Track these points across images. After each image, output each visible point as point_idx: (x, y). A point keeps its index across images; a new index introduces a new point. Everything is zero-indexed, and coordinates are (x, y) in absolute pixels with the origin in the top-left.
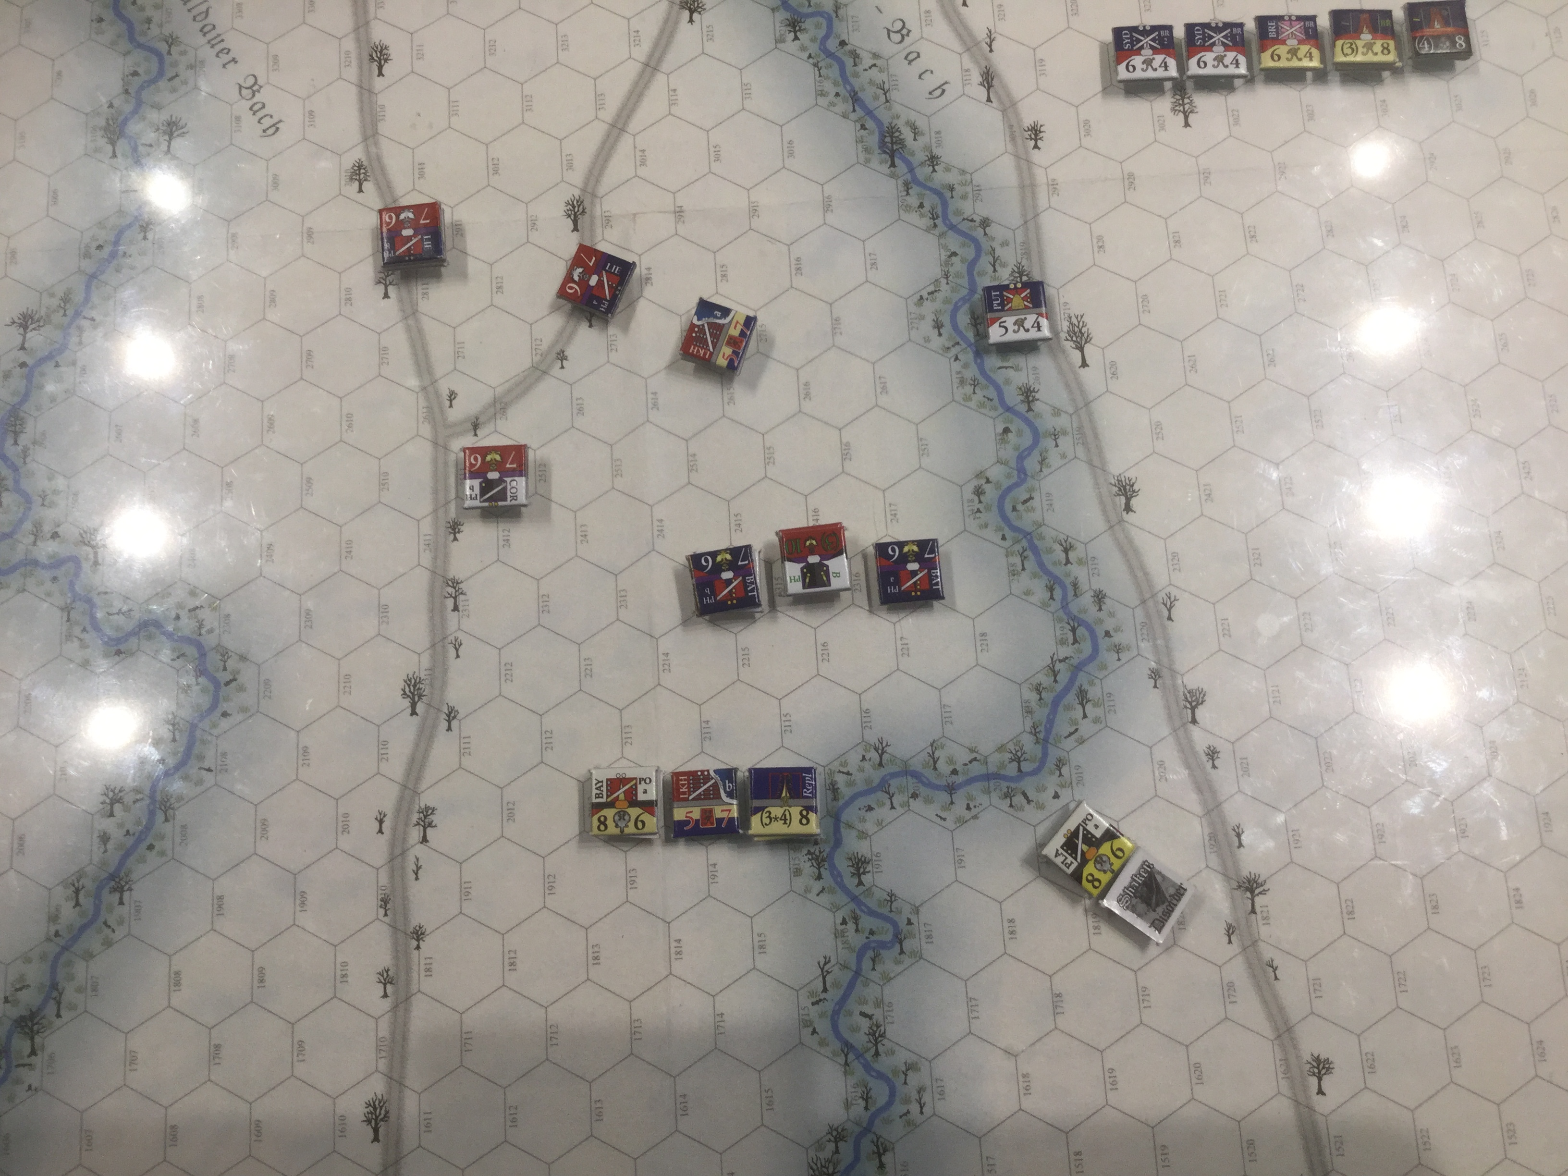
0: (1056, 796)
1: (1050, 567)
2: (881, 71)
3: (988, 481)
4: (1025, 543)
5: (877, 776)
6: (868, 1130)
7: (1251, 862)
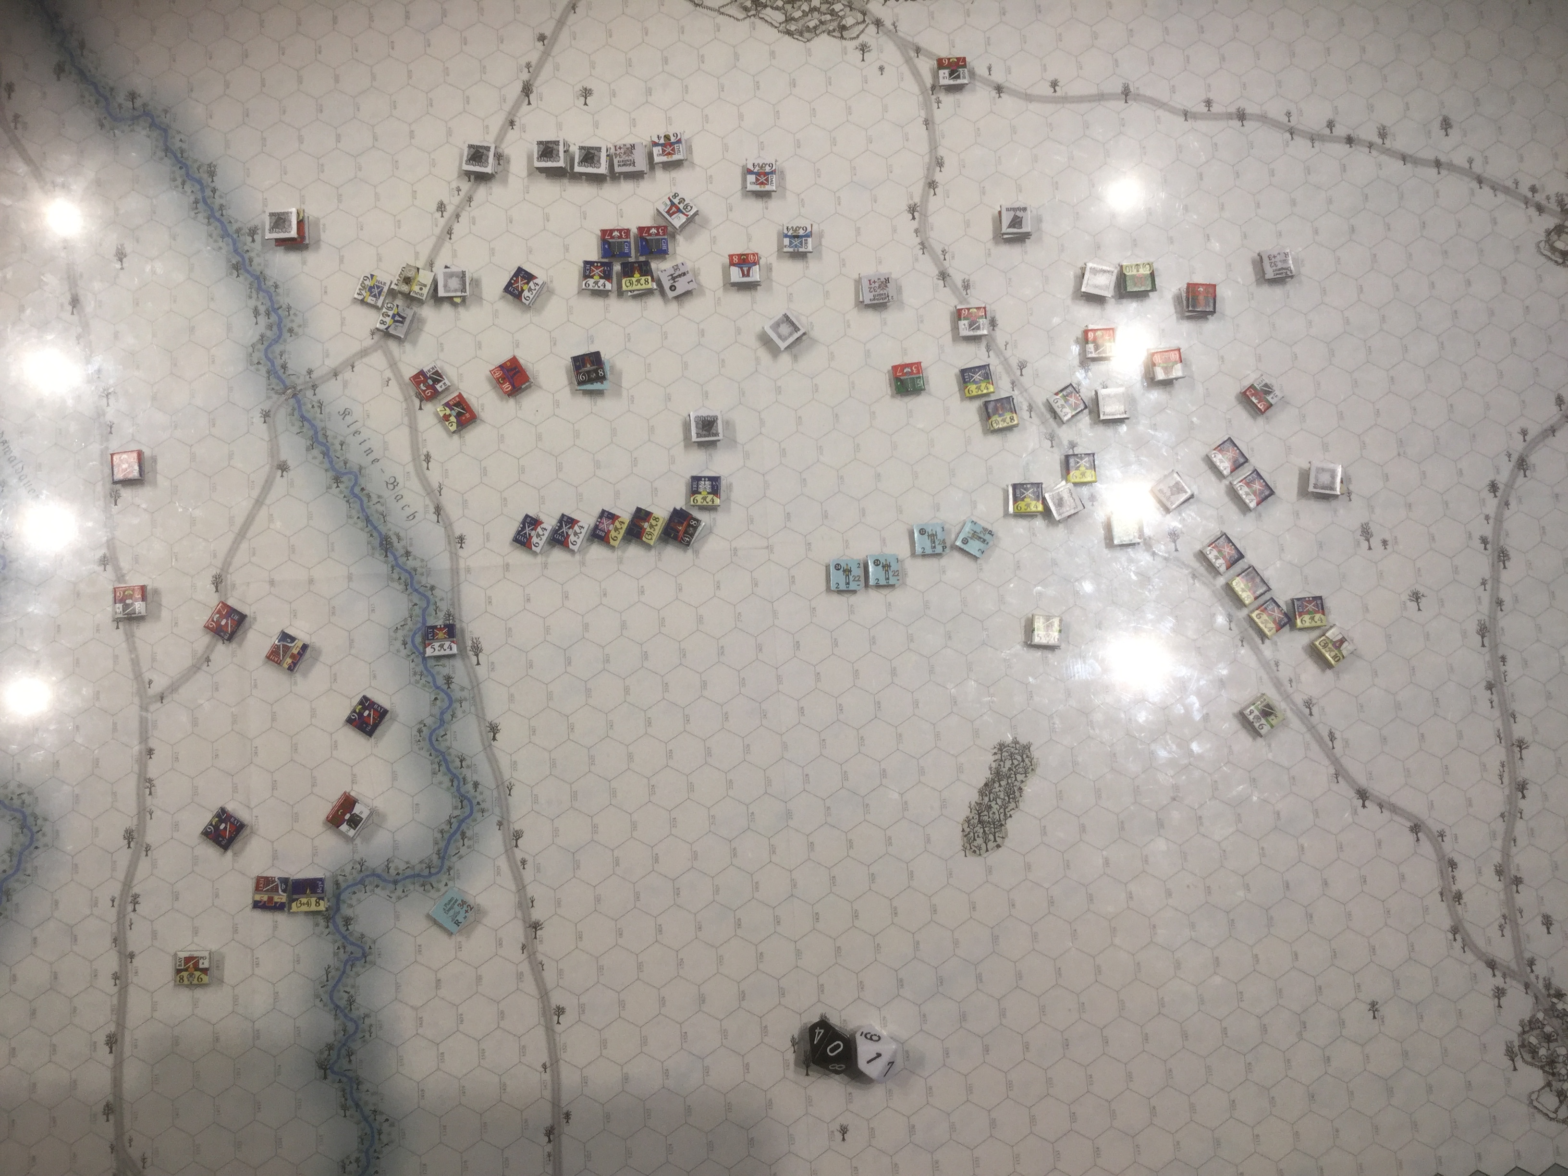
0: (446, 885)
1: (453, 770)
2: (382, 505)
3: (425, 725)
4: (440, 757)
5: (359, 877)
6: (344, 1045)
7: (537, 914)
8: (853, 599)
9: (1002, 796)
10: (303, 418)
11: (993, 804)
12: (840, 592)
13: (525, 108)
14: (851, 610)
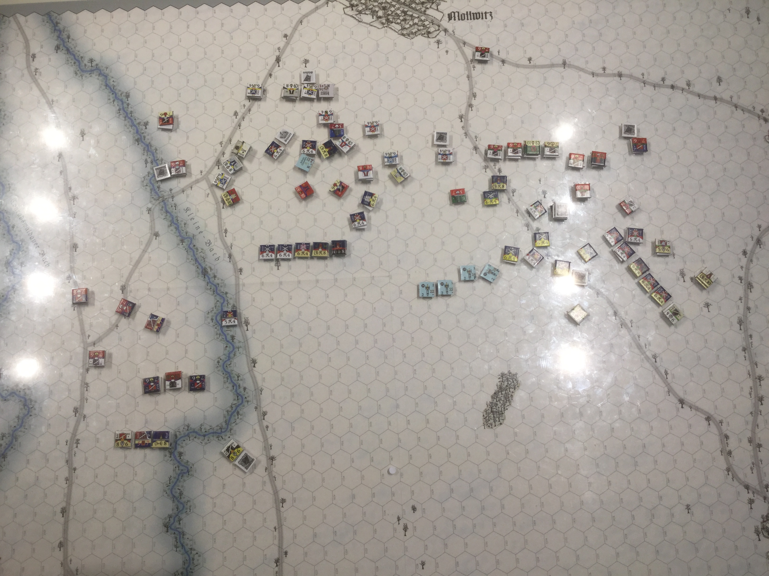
0: (229, 437)
1: (234, 381)
2: (203, 253)
3: (221, 359)
4: (228, 375)
5: (187, 432)
6: (177, 515)
7: (273, 453)
8: (430, 302)
9: (503, 399)
10: (167, 212)
11: (498, 403)
12: (424, 298)
13: (277, 68)
14: (429, 307)
